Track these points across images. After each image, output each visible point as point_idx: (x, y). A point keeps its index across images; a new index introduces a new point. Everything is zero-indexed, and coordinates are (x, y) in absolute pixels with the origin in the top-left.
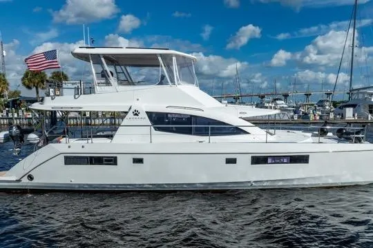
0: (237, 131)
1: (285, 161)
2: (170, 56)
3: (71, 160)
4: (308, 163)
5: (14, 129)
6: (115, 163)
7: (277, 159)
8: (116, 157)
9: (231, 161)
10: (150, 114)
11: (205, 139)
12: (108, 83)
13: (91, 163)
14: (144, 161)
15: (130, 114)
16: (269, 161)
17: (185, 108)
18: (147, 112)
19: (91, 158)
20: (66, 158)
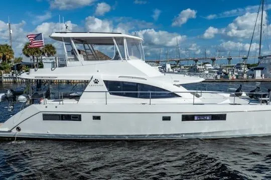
0: (173, 95)
1: (208, 118)
2: (122, 38)
3: (47, 117)
4: (225, 120)
5: (9, 92)
6: (80, 120)
7: (202, 117)
8: (80, 115)
10: (106, 82)
11: (147, 101)
12: (76, 59)
13: (62, 120)
14: (101, 118)
15: (92, 83)
16: (196, 118)
17: (133, 78)
18: (104, 81)
19: (62, 115)
20: (44, 115)
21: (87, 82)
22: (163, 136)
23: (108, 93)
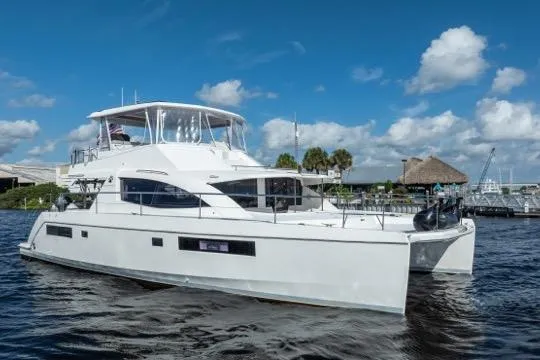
3: (50, 229)
4: (254, 254)
6: (70, 236)
7: (213, 245)
9: (157, 242)
10: (124, 181)
12: (109, 148)
13: (59, 234)
15: (106, 183)
17: (152, 172)
18: (121, 179)
20: (48, 227)
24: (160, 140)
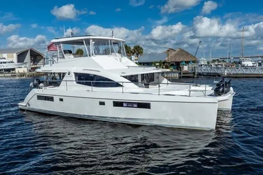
0: (117, 85)
1: (135, 106)
2: (89, 40)
4: (150, 108)
6: (53, 100)
7: (130, 104)
8: (53, 97)
9: (102, 103)
10: (76, 74)
12: (64, 57)
13: (45, 100)
14: (64, 100)
15: (67, 75)
16: (124, 105)
17: (91, 70)
20: (38, 96)
21: (64, 74)
22: (94, 117)
23: (75, 82)
24: (93, 55)
